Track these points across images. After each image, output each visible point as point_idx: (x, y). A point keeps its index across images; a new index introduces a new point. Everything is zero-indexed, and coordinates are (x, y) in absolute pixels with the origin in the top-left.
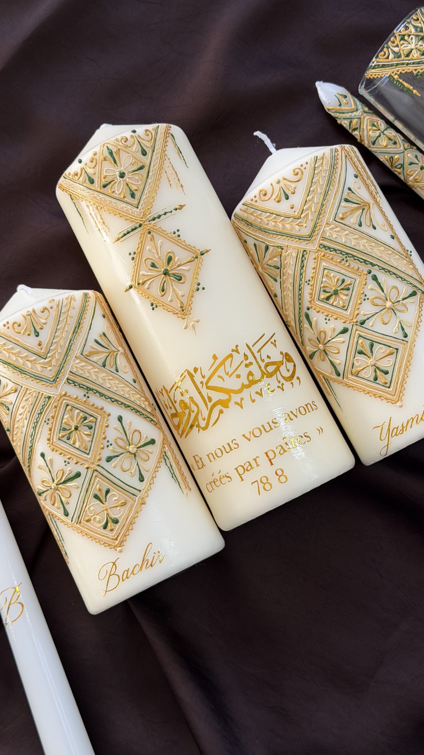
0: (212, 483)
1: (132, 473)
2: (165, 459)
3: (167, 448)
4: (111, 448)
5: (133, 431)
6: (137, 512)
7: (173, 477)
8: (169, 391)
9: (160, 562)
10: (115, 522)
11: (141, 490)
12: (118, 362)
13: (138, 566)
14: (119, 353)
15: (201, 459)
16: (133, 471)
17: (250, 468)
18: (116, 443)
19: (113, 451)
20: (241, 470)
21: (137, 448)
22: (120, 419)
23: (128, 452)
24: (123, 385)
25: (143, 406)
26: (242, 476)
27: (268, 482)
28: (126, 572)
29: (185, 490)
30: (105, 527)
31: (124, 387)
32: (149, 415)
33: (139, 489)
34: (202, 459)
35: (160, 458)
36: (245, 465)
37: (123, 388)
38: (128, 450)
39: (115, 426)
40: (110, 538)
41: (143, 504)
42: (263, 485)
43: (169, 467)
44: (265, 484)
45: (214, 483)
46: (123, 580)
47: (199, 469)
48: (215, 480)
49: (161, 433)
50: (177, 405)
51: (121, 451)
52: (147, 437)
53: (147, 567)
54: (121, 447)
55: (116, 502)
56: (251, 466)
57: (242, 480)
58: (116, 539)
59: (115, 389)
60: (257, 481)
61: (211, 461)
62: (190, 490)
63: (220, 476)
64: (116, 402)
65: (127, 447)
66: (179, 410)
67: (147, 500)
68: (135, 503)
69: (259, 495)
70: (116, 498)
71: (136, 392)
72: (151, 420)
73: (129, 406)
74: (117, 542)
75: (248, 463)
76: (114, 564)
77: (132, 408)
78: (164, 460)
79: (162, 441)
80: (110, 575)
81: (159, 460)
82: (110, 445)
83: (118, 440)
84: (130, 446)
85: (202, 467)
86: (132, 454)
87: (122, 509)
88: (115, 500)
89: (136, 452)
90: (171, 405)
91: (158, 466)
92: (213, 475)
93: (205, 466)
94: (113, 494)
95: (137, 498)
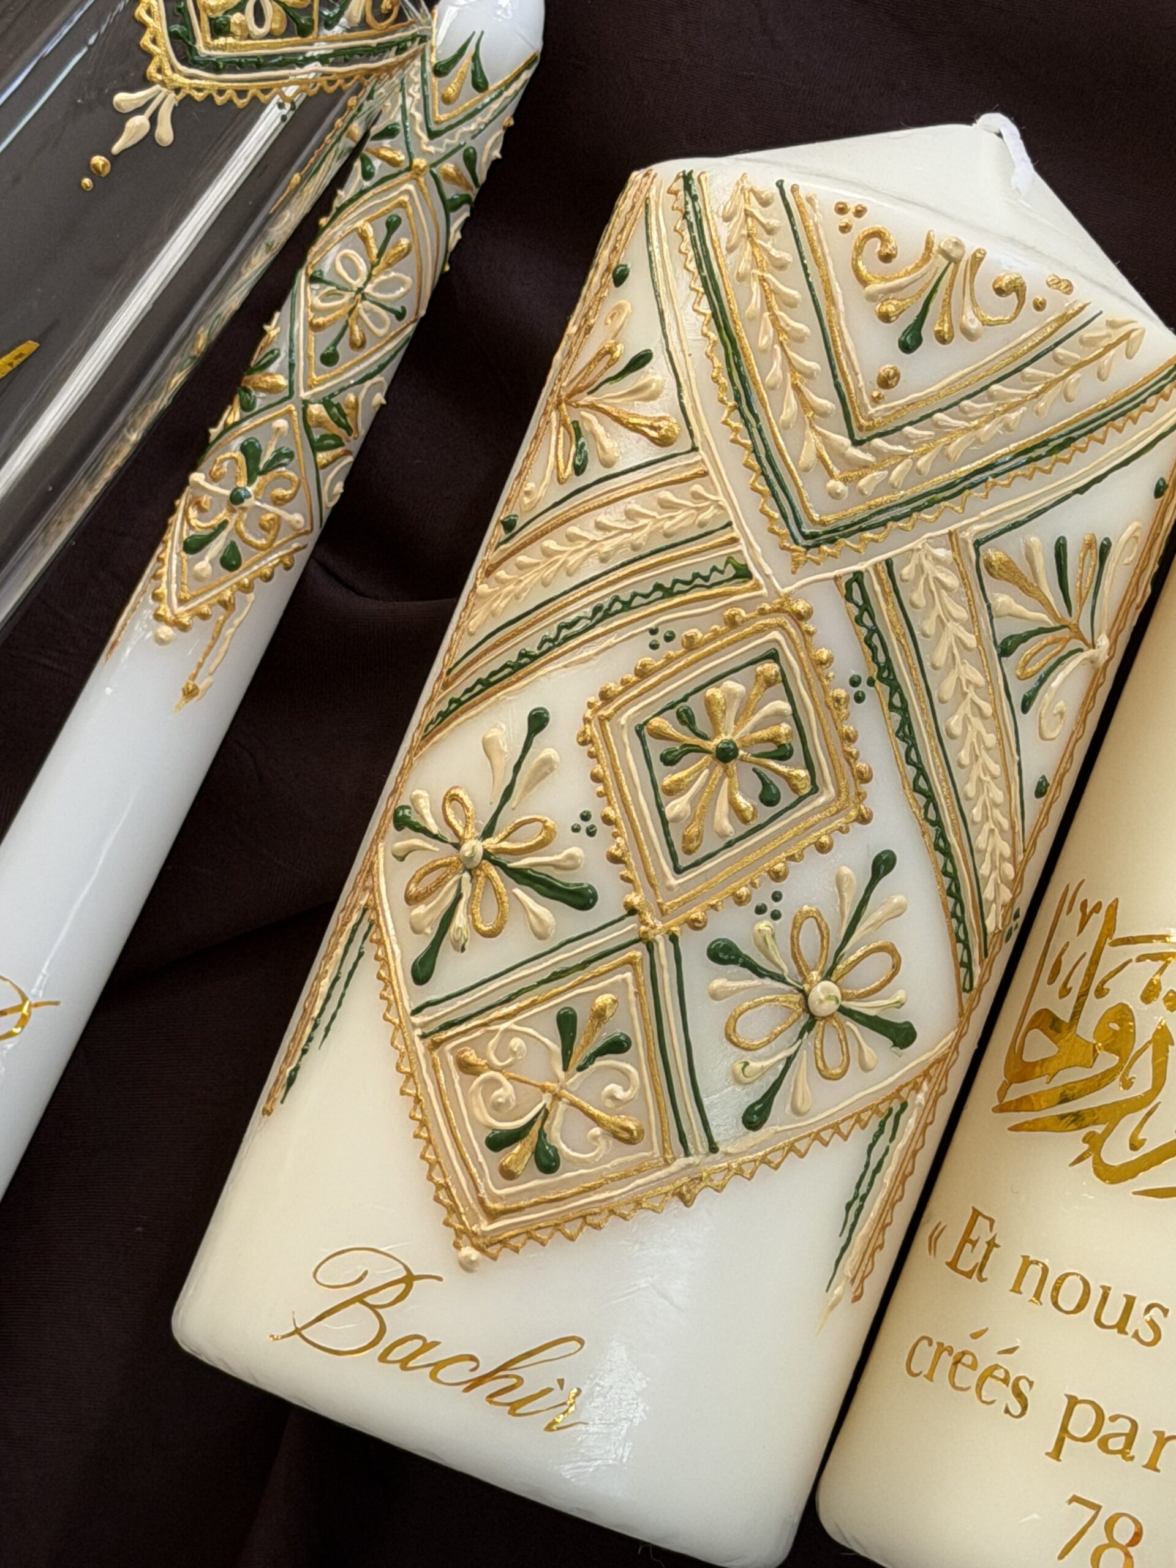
0: (945, 1353)
1: (747, 1069)
2: (882, 1126)
3: (921, 1097)
4: (764, 924)
5: (880, 943)
6: (638, 1204)
7: (848, 1206)
8: (1116, 936)
9: (549, 1428)
10: (545, 1161)
11: (722, 1149)
12: (1056, 681)
13: (474, 1364)
14: (1088, 653)
15: (992, 1244)
16: (755, 1065)
17: (1120, 1447)
18: (794, 927)
19: (761, 940)
20: (1082, 1421)
21: (842, 1010)
22: (883, 864)
23: (802, 991)
24: (996, 769)
25: (988, 893)
26: (1068, 1441)
27: (1131, 1550)
28: (417, 1344)
29: (843, 1283)
30: (498, 1142)
31: (994, 777)
32: (975, 941)
33: (716, 1139)
34: (995, 1250)
35: (874, 1109)
36: (1113, 1419)
37: (988, 778)
38: (806, 987)
39: (846, 870)
40: (478, 1191)
41: (681, 1196)
42: (1106, 1541)
43: (867, 1165)
44: (1113, 1543)
45: (956, 1363)
46: (383, 1358)
47: (953, 1265)
48: (968, 1359)
49: (953, 1034)
50: (1095, 1010)
51: (786, 968)
52: (900, 1004)
53: (496, 1399)
54: (796, 956)
55: (609, 1104)
56: (1129, 1444)
57: (1056, 1454)
58: (493, 1215)
59: (964, 756)
60: (1097, 1508)
61: (1016, 1289)
62: (856, 1298)
63: (996, 1367)
64: (922, 800)
65: (815, 975)
66: (1087, 1028)
67: (705, 1199)
68: (659, 1168)
69: (1061, 1557)
70: (620, 1094)
71: (1013, 827)
72: (965, 959)
73: (946, 852)
74: (485, 1226)
75: (1129, 1425)
76: (409, 1279)
77: (950, 869)
78: (877, 1128)
79: (932, 1060)
80: (360, 1299)
81: (863, 1111)
82: (768, 913)
83: (809, 925)
84: (826, 983)
85: (969, 1275)
86: (807, 1009)
87: (604, 1146)
88: (613, 1097)
89: (823, 1018)
90: (1076, 984)
91: (844, 1128)
92: (975, 1336)
93: (981, 1279)
94: (625, 1073)
95: (682, 1161)
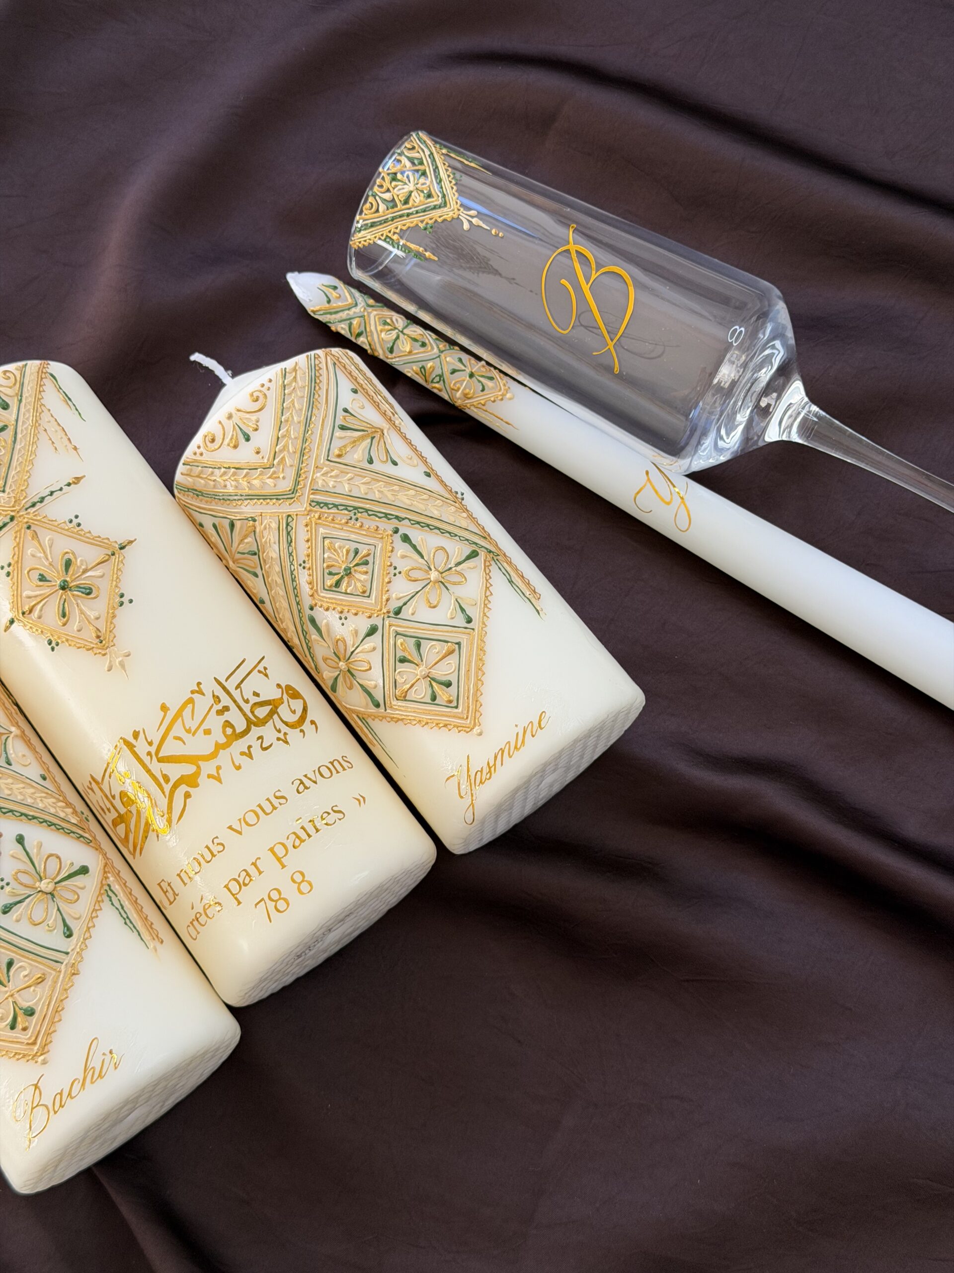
0: (194, 922)
1: (50, 925)
2: (108, 896)
3: (111, 879)
4: (8, 889)
5: (46, 857)
6: (66, 990)
7: (126, 923)
8: (100, 782)
9: (116, 1068)
10: (29, 1013)
11: (69, 951)
12: (10, 751)
13: (77, 1081)
14: (12, 736)
15: (169, 885)
16: (50, 923)
17: (249, 879)
18: (16, 880)
19: (12, 894)
20: (234, 887)
21: (56, 883)
22: (20, 840)
23: (39, 891)
24: (22, 785)
25: (62, 815)
26: (238, 896)
27: (282, 897)
28: (58, 1097)
29: (151, 943)
30: (13, 1027)
31: (24, 788)
32: (74, 829)
33: (65, 950)
34: (171, 884)
35: (100, 894)
36: (239, 876)
37: (22, 790)
38: (39, 889)
39: (11, 852)
40: (23, 1043)
41: (74, 974)
42: (274, 903)
43: (117, 909)
44: (276, 901)
45: (198, 920)
46: (55, 1112)
47: (171, 903)
48: (198, 916)
49: (101, 857)
50: (117, 802)
51: (28, 892)
52: (72, 864)
53: (94, 1080)
54: (26, 886)
55: (27, 979)
56: (250, 876)
57: (239, 903)
58: (34, 1043)
59: (7, 792)
60: (263, 899)
61: (185, 884)
62: (162, 942)
63: (204, 906)
64: (10, 814)
65: (37, 884)
66: (123, 810)
67: (82, 967)
68: (59, 976)
69: (270, 921)
70: (25, 973)
71: (47, 793)
72: (78, 836)
73: (34, 818)
74: (36, 1048)
75: (244, 872)
76: (36, 1086)
77: (41, 820)
78: (108, 898)
79: (102, 868)
80: (33, 1108)
81: (97, 898)
82: (5, 886)
83: (20, 875)
84: (43, 882)
85: (175, 899)
86: (47, 894)
87: (39, 989)
88: (25, 976)
89: (54, 890)
90: (109, 805)
91: (97, 907)
92: (193, 908)
93: (177, 895)
94: (21, 967)
95: (63, 966)
